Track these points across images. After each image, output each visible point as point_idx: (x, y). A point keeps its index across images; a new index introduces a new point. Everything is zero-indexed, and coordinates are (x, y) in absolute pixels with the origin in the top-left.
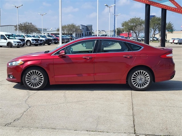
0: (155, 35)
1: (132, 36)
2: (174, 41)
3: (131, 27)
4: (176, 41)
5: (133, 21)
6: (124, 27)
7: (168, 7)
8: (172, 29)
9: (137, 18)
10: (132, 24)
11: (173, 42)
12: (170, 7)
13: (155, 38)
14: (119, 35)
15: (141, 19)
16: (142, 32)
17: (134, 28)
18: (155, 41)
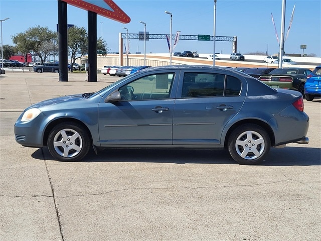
0: (75, 59)
1: (33, 60)
2: (109, 70)
3: (31, 43)
4: (113, 71)
5: (34, 32)
6: (18, 43)
7: (99, 8)
8: (104, 50)
9: (41, 29)
10: (33, 39)
11: (108, 72)
12: (103, 9)
13: (76, 65)
14: (9, 58)
15: (49, 29)
16: (51, 53)
17: (36, 46)
18: (75, 70)
